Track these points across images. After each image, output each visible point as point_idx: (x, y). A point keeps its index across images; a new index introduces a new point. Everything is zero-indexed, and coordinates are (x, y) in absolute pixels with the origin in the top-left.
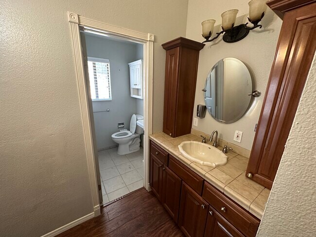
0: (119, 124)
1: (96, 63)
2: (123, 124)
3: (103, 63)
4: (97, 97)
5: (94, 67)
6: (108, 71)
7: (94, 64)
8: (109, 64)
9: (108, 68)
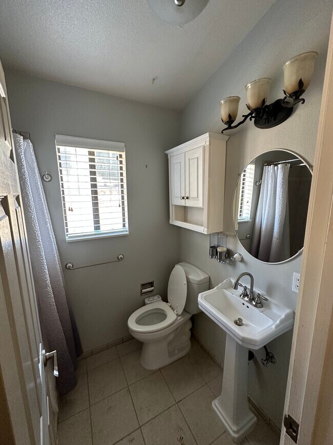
0: (144, 286)
1: (95, 151)
2: (151, 284)
3: (111, 152)
4: (97, 228)
5: (92, 160)
6: (121, 169)
7: (91, 153)
8: (124, 154)
9: (121, 162)
